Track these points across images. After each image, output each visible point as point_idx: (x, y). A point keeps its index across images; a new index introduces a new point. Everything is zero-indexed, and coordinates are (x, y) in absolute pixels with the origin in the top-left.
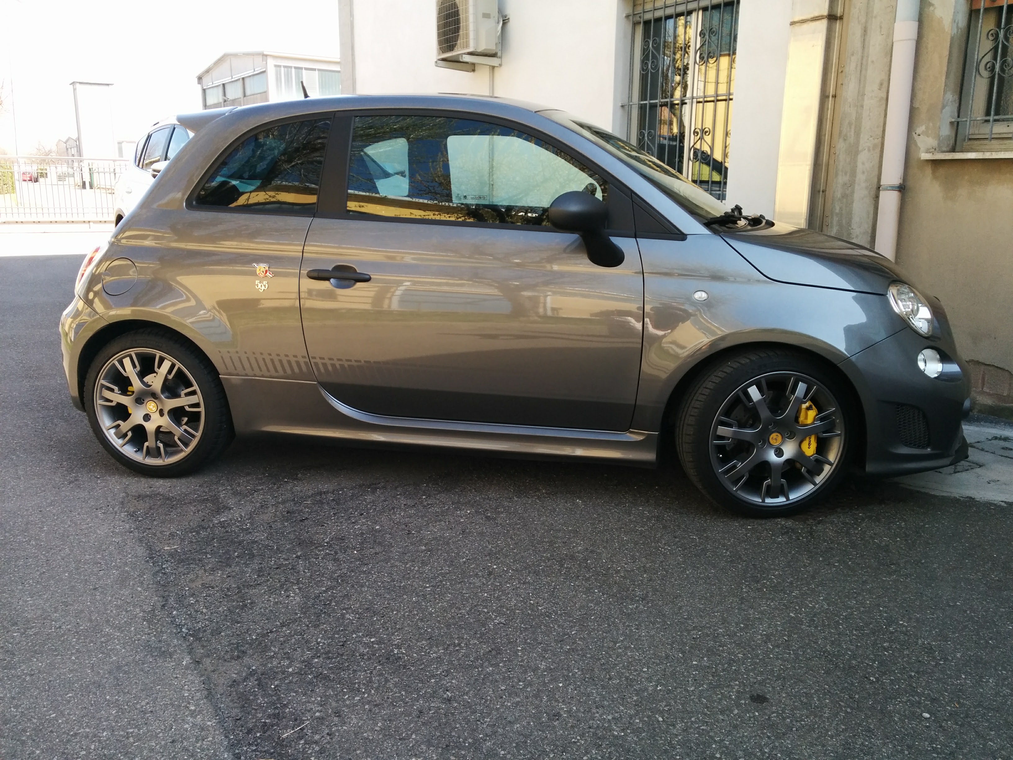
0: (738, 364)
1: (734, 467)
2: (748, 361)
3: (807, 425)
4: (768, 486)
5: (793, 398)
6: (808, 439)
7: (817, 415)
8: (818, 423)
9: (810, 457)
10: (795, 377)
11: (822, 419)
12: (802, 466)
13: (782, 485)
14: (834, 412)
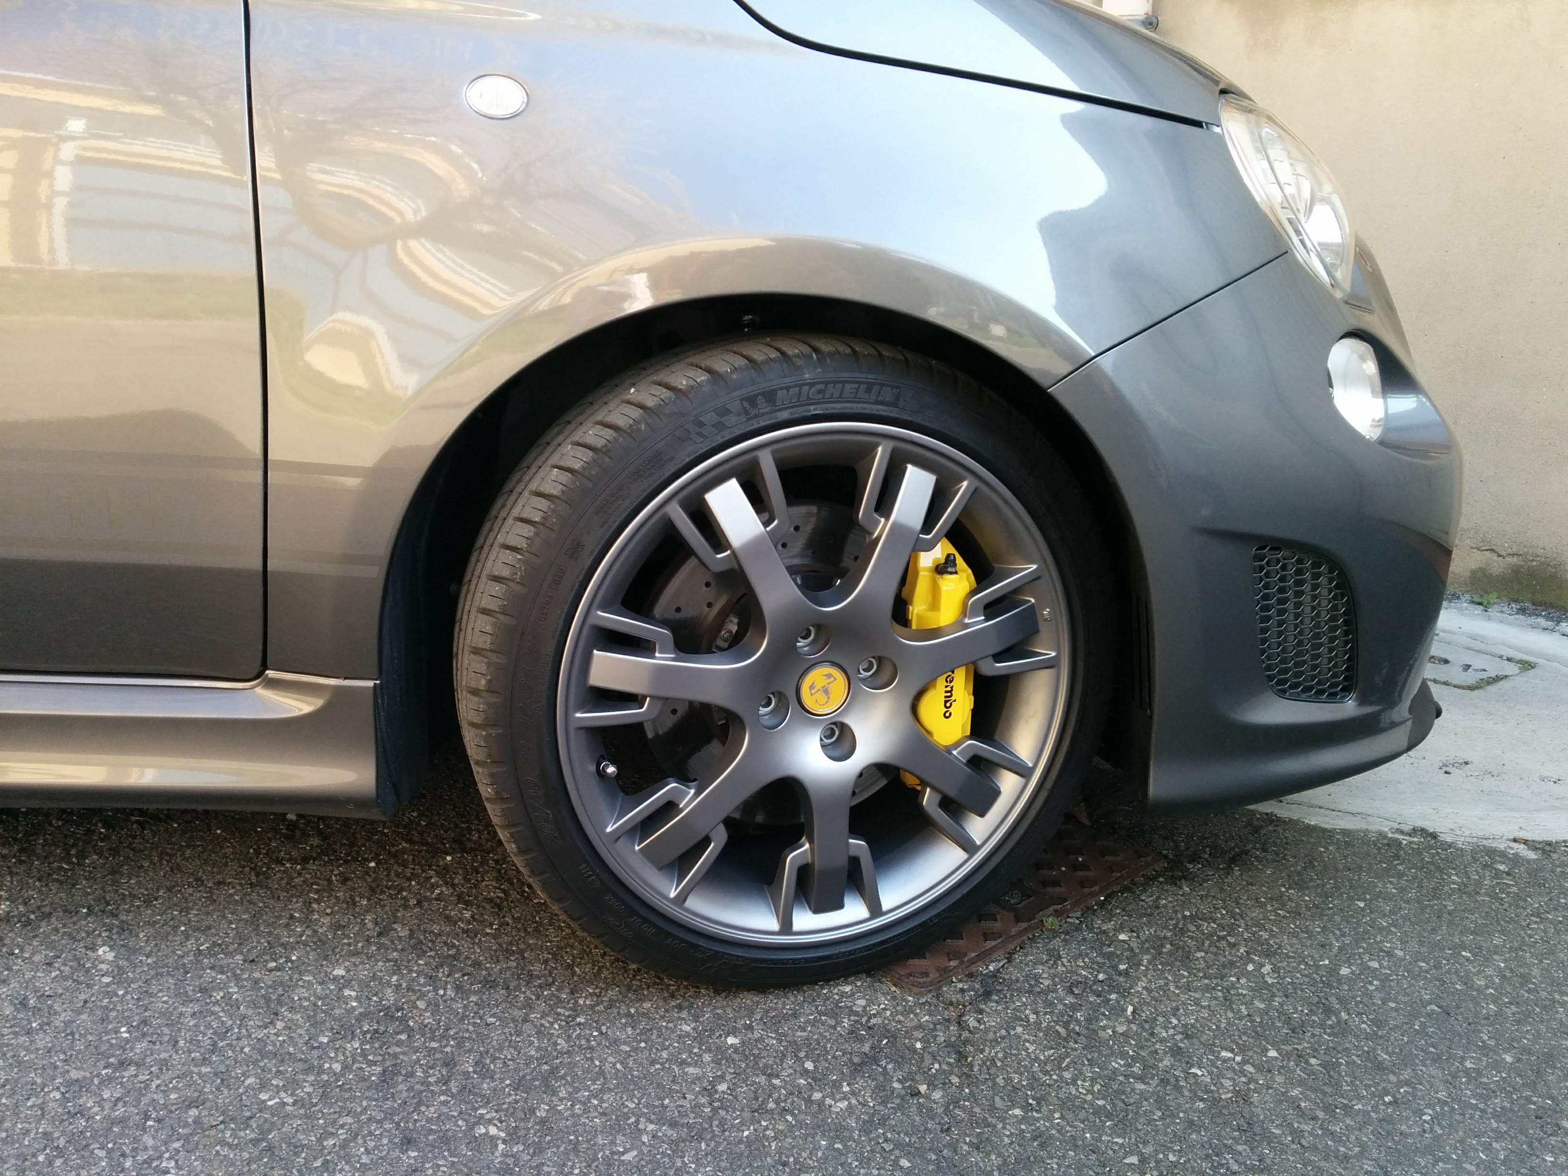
0: (665, 393)
1: (669, 808)
2: (702, 377)
3: (935, 633)
4: (804, 872)
5: (883, 528)
6: (941, 683)
7: (973, 592)
8: (978, 623)
9: (948, 750)
10: (891, 444)
11: (991, 608)
12: (924, 784)
13: (855, 861)
14: (1034, 579)
